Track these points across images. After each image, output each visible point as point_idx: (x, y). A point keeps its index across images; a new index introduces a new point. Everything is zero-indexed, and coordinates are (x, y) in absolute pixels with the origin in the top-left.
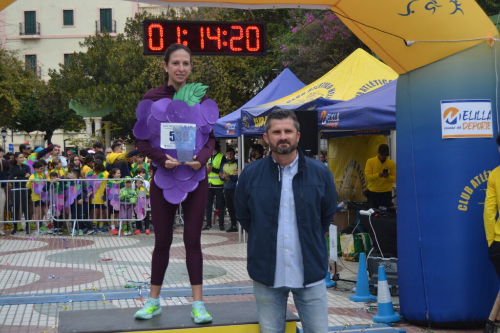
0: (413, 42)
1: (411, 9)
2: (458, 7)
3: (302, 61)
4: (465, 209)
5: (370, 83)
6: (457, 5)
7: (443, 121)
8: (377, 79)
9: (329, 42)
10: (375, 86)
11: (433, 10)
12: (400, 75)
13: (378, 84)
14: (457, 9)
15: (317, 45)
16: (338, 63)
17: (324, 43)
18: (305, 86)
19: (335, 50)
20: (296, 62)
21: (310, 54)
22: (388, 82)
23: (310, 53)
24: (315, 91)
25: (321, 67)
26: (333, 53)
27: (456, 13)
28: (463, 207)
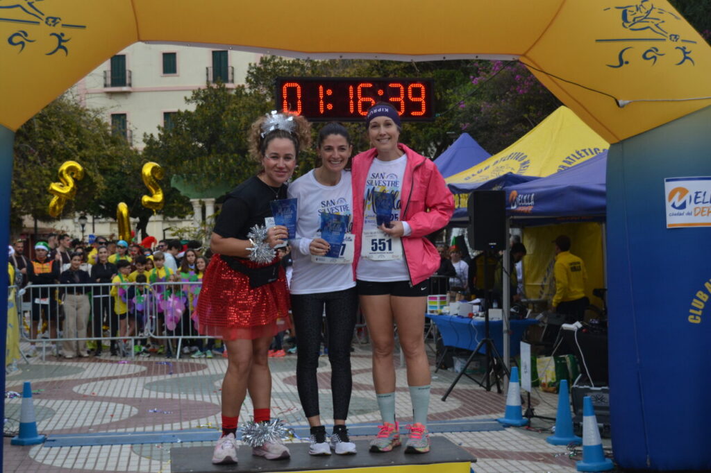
0: (628, 102)
1: (625, 58)
2: (687, 55)
3: (486, 122)
4: (698, 321)
5: (578, 153)
6: (685, 53)
7: (668, 205)
8: (586, 147)
9: (524, 97)
10: (584, 156)
11: (653, 60)
12: (612, 145)
13: (587, 154)
14: (686, 58)
15: (506, 101)
16: (536, 125)
17: (516, 98)
18: (488, 157)
19: (531, 107)
20: (477, 123)
21: (497, 113)
22: (601, 151)
23: (497, 111)
24: (502, 164)
25: (512, 131)
26: (528, 111)
27: (683, 64)
28: (695, 319)
